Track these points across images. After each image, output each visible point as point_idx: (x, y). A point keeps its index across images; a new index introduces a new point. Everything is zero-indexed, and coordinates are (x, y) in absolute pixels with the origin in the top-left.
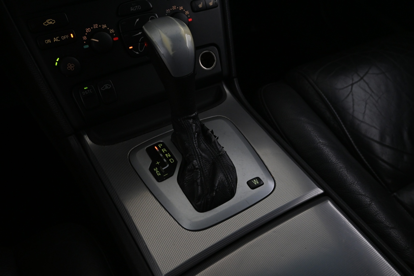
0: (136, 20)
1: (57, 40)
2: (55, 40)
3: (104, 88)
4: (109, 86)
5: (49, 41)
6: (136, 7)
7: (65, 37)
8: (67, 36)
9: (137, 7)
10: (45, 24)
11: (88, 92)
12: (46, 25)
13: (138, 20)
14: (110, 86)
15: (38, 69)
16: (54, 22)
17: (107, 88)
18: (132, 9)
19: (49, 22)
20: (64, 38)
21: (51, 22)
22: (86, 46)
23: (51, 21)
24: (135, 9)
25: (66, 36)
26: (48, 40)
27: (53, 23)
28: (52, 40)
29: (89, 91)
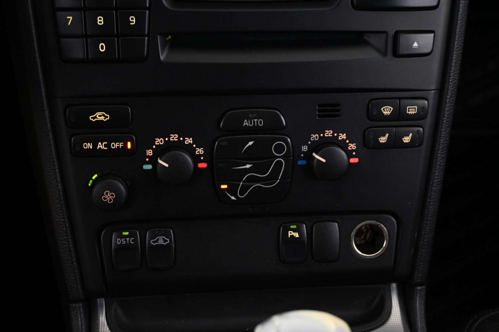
0: (248, 143)
1: (103, 147)
2: (100, 146)
3: (157, 241)
4: (165, 241)
5: (89, 146)
6: (254, 122)
7: (117, 144)
8: (121, 144)
9: (257, 121)
10: (91, 118)
11: (126, 241)
12: (94, 119)
13: (251, 143)
14: (167, 241)
15: (59, 184)
16: (108, 118)
17: (161, 242)
18: (246, 123)
19: (100, 116)
20: (115, 145)
21: (103, 117)
22: (148, 167)
23: (104, 115)
24: (251, 124)
25: (119, 144)
26: (89, 144)
27: (105, 119)
28: (95, 146)
29: (129, 240)
